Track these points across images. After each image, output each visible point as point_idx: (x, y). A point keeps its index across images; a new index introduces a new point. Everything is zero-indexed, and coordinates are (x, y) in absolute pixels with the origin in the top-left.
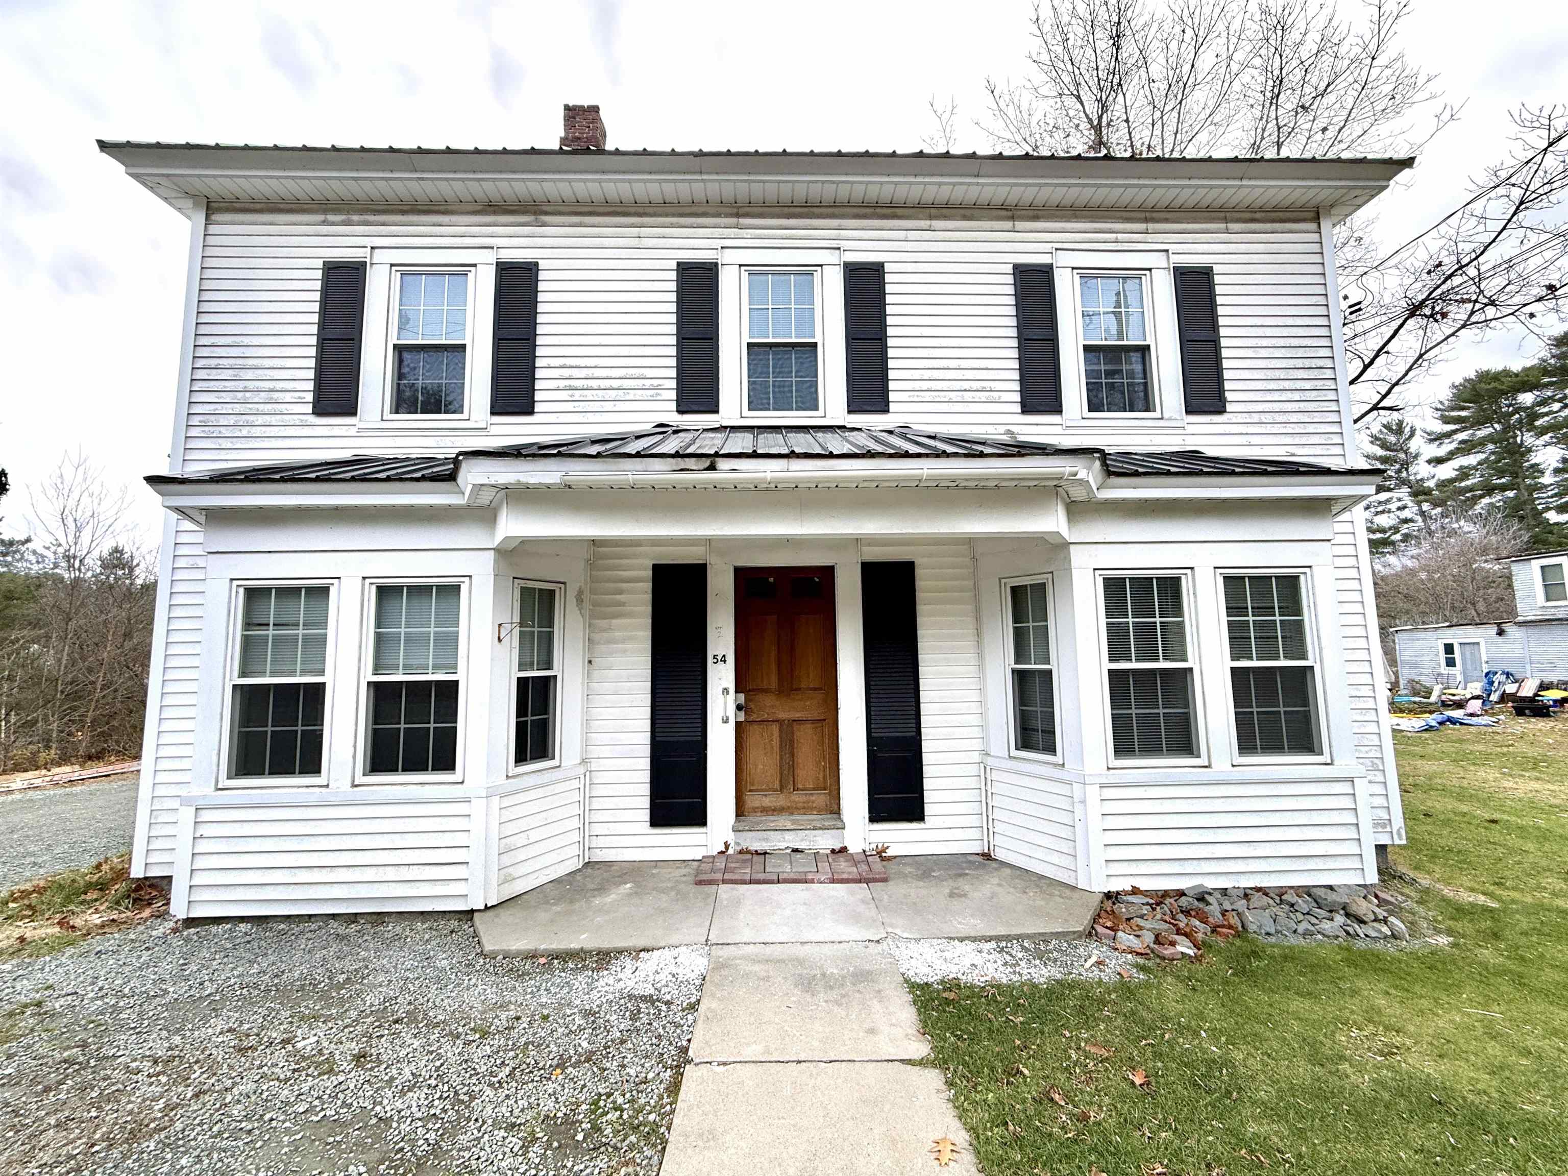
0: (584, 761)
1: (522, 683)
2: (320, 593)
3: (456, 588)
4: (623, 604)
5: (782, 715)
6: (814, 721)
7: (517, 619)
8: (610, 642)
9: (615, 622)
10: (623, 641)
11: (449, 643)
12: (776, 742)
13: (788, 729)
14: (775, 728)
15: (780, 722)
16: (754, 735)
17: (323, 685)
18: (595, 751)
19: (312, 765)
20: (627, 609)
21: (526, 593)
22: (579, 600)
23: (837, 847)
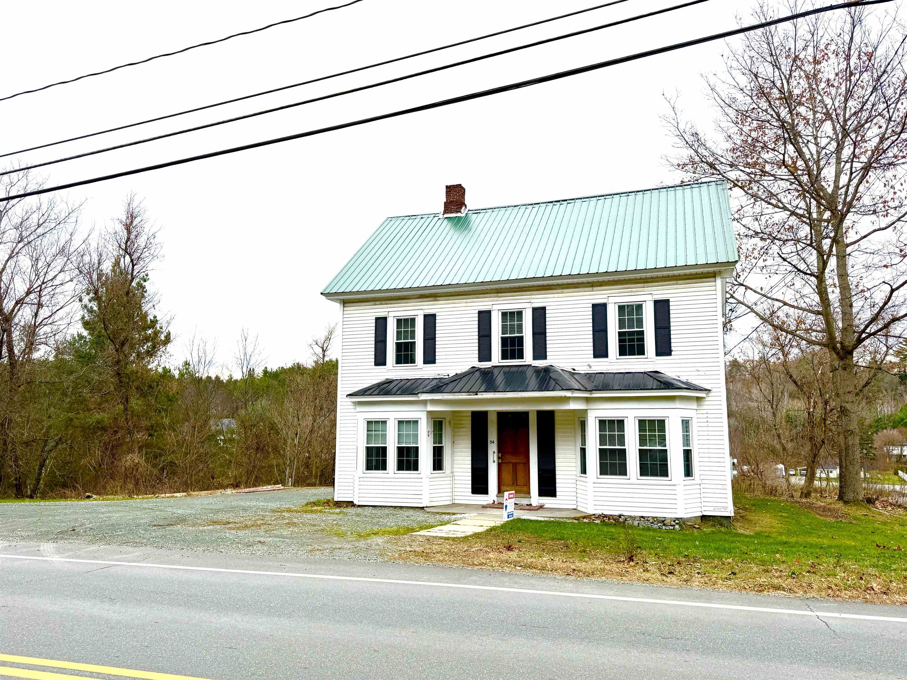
0: (452, 472)
1: (434, 448)
2: (384, 422)
3: (417, 421)
4: (463, 424)
5: (513, 461)
6: (523, 463)
7: (432, 430)
8: (460, 436)
9: (460, 430)
10: (462, 436)
11: (416, 436)
12: (511, 470)
13: (515, 465)
14: (511, 465)
15: (513, 463)
16: (504, 467)
17: (386, 447)
18: (455, 470)
19: (384, 468)
20: (464, 425)
21: (435, 422)
22: (450, 423)
23: (529, 504)
